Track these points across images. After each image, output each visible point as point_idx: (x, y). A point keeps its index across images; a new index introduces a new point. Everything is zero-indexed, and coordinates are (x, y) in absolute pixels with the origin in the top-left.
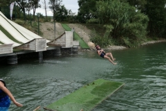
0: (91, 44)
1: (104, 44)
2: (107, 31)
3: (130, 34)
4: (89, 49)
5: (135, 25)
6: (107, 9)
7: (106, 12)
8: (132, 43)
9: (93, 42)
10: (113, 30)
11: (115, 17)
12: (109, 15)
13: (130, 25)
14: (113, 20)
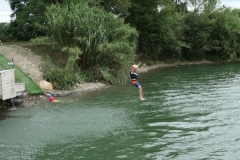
0: (45, 85)
1: (68, 83)
2: (71, 59)
3: (110, 61)
4: (42, 94)
5: (117, 44)
6: (67, 19)
7: (66, 25)
8: (115, 75)
9: (48, 80)
10: (81, 56)
11: (82, 33)
12: (72, 29)
13: (110, 46)
14: (80, 39)
